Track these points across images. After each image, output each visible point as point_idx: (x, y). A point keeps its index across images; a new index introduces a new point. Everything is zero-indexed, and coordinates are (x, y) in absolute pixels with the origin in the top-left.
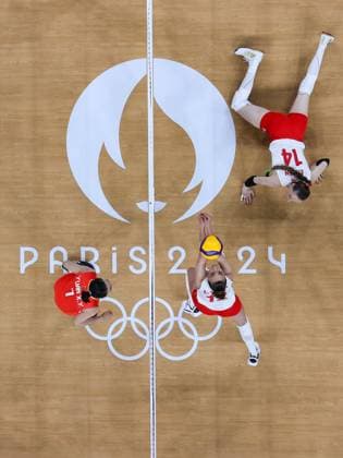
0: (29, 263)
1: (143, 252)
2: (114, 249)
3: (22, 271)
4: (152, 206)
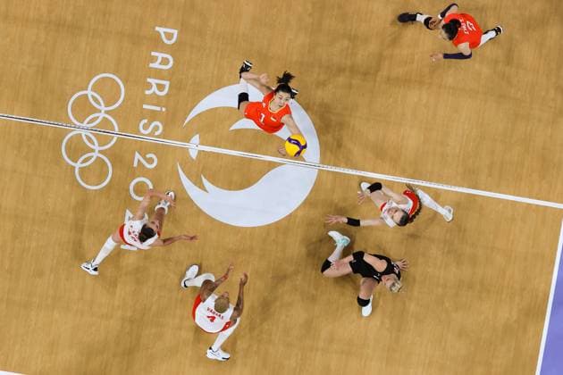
0: (163, 36)
1: (157, 133)
2: (164, 109)
3: (157, 29)
4: (194, 147)
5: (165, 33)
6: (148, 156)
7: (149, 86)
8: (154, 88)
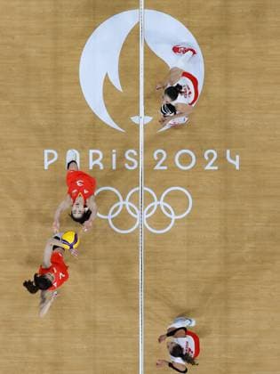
0: (50, 162)
1: (135, 154)
2: (114, 151)
3: (46, 168)
4: (142, 119)
5: (48, 160)
6: (156, 158)
7: (96, 167)
8: (98, 162)
